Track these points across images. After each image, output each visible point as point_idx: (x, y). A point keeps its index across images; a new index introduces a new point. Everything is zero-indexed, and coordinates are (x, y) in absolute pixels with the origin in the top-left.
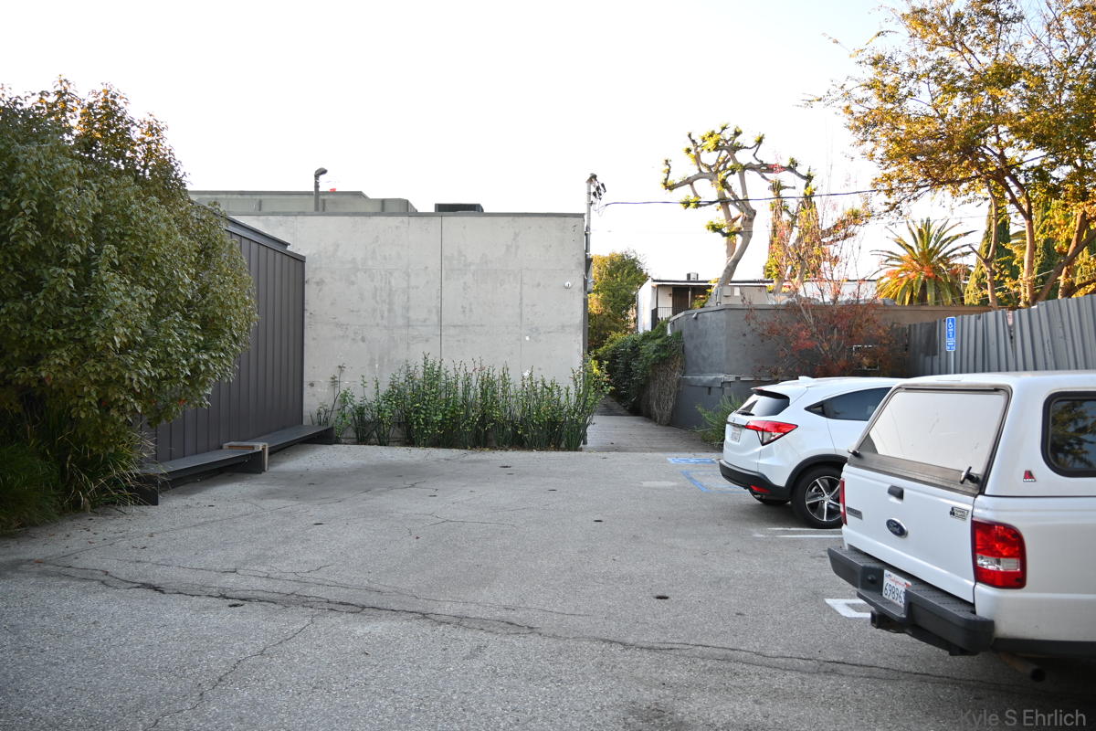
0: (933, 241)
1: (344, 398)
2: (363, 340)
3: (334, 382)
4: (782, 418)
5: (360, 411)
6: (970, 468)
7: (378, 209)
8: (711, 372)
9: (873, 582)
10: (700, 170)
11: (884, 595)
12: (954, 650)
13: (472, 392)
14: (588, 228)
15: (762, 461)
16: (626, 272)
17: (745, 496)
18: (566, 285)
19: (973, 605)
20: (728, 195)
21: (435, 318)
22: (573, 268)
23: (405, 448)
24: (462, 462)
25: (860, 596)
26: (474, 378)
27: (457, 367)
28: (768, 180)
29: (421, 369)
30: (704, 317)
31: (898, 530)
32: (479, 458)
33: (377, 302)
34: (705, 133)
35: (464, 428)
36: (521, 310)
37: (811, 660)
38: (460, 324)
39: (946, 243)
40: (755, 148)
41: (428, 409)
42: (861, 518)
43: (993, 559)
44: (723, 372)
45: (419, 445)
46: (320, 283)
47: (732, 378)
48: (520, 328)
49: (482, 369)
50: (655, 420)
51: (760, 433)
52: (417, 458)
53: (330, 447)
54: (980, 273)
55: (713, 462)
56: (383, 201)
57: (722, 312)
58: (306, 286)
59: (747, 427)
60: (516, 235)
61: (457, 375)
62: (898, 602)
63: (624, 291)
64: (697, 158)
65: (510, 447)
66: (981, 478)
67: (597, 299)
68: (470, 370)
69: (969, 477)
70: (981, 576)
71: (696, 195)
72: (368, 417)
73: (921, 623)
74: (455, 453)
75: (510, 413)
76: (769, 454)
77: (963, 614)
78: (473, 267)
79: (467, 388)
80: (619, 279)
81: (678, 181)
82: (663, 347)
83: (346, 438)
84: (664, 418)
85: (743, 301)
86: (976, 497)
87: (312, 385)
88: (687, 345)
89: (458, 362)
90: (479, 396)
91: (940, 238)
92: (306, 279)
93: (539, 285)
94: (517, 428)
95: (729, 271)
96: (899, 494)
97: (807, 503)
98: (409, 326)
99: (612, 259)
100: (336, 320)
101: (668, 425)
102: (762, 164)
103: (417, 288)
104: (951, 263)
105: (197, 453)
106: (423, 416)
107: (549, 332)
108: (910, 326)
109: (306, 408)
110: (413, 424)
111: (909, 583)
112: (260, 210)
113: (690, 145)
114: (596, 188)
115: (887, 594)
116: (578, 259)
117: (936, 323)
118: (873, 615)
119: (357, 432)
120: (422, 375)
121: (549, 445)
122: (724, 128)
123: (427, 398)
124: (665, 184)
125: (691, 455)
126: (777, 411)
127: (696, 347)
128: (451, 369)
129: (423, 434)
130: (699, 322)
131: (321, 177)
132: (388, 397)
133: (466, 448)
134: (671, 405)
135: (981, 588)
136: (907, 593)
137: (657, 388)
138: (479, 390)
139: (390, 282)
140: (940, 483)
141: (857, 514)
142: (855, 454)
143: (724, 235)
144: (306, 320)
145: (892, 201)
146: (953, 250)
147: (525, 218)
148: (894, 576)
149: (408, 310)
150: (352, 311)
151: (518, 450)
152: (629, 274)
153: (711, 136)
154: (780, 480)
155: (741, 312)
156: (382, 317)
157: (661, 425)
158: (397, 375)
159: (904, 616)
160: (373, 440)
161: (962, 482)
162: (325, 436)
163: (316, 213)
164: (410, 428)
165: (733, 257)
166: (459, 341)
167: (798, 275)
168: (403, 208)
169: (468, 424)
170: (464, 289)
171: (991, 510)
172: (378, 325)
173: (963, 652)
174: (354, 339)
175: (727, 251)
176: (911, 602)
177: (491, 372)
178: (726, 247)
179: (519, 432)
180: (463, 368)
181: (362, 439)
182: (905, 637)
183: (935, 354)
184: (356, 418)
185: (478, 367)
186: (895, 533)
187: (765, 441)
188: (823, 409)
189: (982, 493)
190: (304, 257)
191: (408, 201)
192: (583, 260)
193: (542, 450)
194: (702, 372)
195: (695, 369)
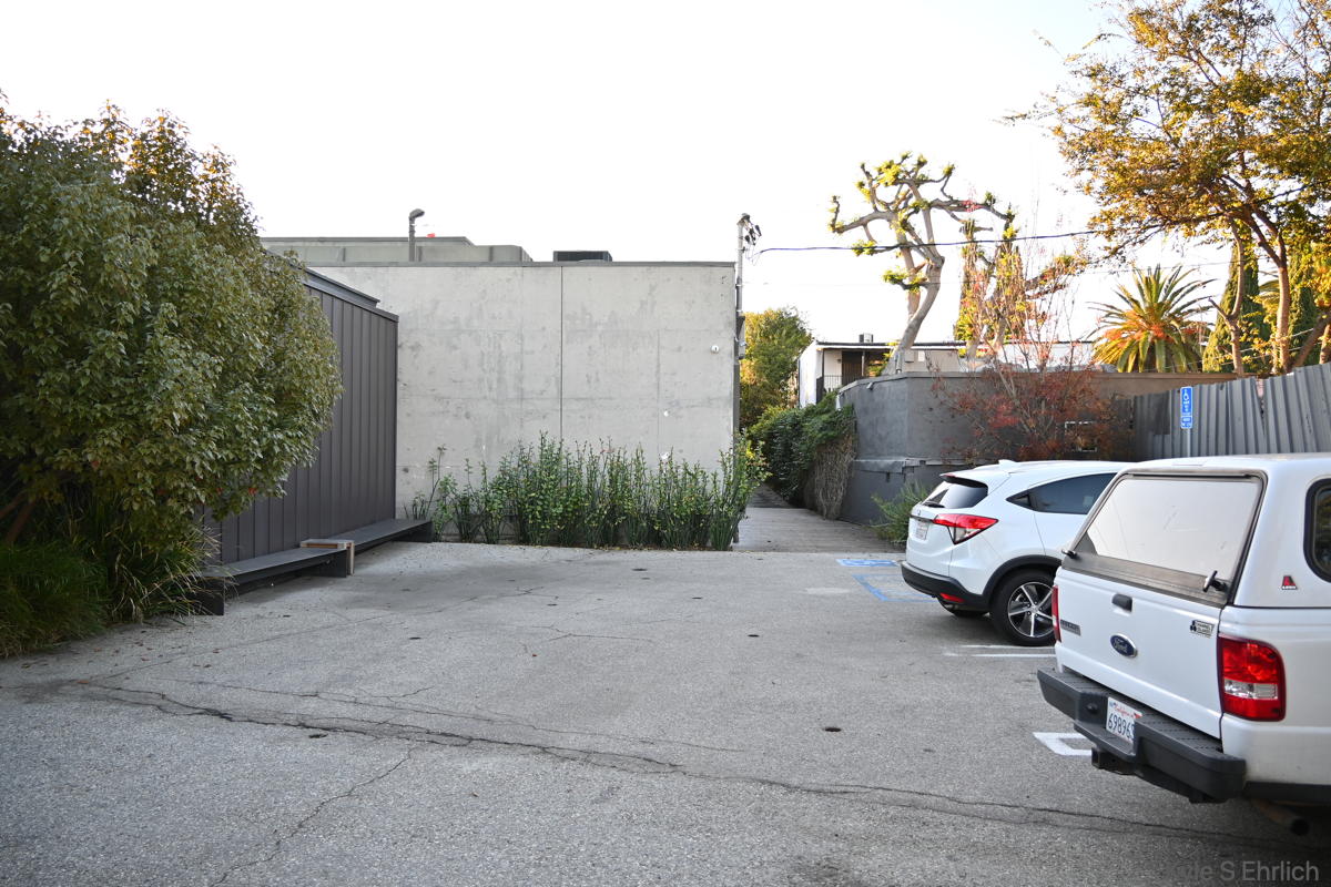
0: (1163, 293)
1: (445, 487)
2: (468, 416)
3: (433, 467)
4: (978, 510)
5: (464, 502)
6: (1216, 572)
7: (485, 258)
8: (890, 455)
9: (1094, 712)
10: (876, 208)
11: (1108, 728)
12: (1196, 796)
13: (599, 479)
14: (739, 280)
15: (955, 564)
16: (784, 332)
17: (933, 606)
18: (713, 348)
19: (1219, 741)
20: (909, 238)
21: (553, 390)
22: (722, 327)
23: (517, 547)
24: (587, 564)
25: (1078, 730)
26: (601, 463)
27: (581, 449)
28: (959, 220)
29: (537, 452)
30: (881, 388)
31: (1125, 648)
32: (608, 559)
33: (484, 370)
34: (882, 164)
35: (589, 522)
36: (659, 379)
37: (1017, 807)
38: (584, 396)
39: (1179, 296)
40: (943, 182)
41: (546, 499)
42: (1079, 634)
43: (1244, 685)
44: (905, 455)
45: (535, 544)
46: (416, 347)
47: (915, 462)
48: (658, 401)
49: (611, 451)
50: (821, 514)
51: (952, 529)
52: (533, 559)
53: (429, 546)
54: (1222, 332)
55: (893, 564)
56: (491, 249)
57: (903, 382)
58: (399, 351)
59: (935, 521)
60: (652, 288)
61: (581, 459)
62: (1125, 737)
63: (782, 356)
64: (872, 194)
65: (645, 546)
66: (1229, 584)
67: (750, 366)
68: (596, 453)
69: (1214, 583)
70: (1229, 705)
71: (870, 238)
72: (474, 509)
73: (1155, 763)
74: (578, 552)
75: (645, 504)
76: (962, 555)
77: (1207, 751)
78: (600, 328)
79: (593, 474)
80: (776, 342)
81: (847, 223)
82: (831, 424)
83: (448, 535)
84: (833, 510)
85: (929, 368)
86: (1223, 607)
87: (406, 470)
88: (860, 422)
89: (582, 443)
90: (608, 484)
91: (1171, 288)
92: (399, 343)
93: (679, 349)
94: (653, 523)
95: (911, 331)
96: (1126, 604)
97: (1010, 615)
98: (522, 399)
99: (767, 317)
100: (435, 393)
101: (837, 519)
102: (953, 201)
103: (533, 352)
104: (1185, 320)
105: (269, 553)
106: (539, 508)
107: (693, 406)
108: (1136, 398)
109: (398, 499)
110: (527, 517)
111: (1140, 714)
112: (344, 260)
113: (863, 178)
114: (749, 232)
115: (1111, 727)
116: (728, 317)
117: (1168, 394)
118: (1094, 753)
119: (459, 527)
120: (538, 458)
121: (692, 544)
122: (905, 158)
123: (545, 486)
124: (833, 226)
125: (866, 555)
126: (972, 502)
127: (871, 424)
128: (573, 451)
129: (539, 529)
130: (875, 393)
131: (417, 220)
132: (497, 486)
133: (591, 547)
134: (841, 494)
135: (1229, 719)
136: (1137, 726)
137: (823, 475)
138: (607, 477)
139: (500, 346)
140: (1177, 591)
141: (1074, 628)
142: (1070, 554)
143: (906, 287)
144: (400, 393)
145: (1113, 244)
146: (1189, 304)
147: (662, 269)
148: (1120, 705)
149: (520, 379)
150: (454, 381)
151: (655, 549)
152: (788, 335)
153: (889, 167)
154: (976, 586)
155: (926, 380)
156: (490, 389)
157: (830, 519)
158: (509, 459)
159: (1133, 754)
160: (479, 537)
161: (1205, 590)
162: (422, 533)
163: (412, 263)
164: (524, 522)
165: (916, 314)
166: (582, 417)
167: (996, 336)
168: (516, 257)
169: (594, 518)
170: (589, 355)
171: (1242, 624)
172: (485, 398)
173: (1206, 798)
174: (456, 416)
175: (909, 307)
176: (1142, 738)
177: (622, 455)
178: (907, 302)
179: (656, 528)
180: (588, 449)
181: (466, 536)
182: (1133, 780)
183: (1167, 432)
184: (460, 510)
185: (607, 448)
186: (1121, 652)
187: (958, 539)
188: (1029, 499)
189: (1231, 603)
190: (397, 317)
191: (521, 249)
192: (733, 318)
193: (685, 550)
194: (879, 455)
195: (870, 450)
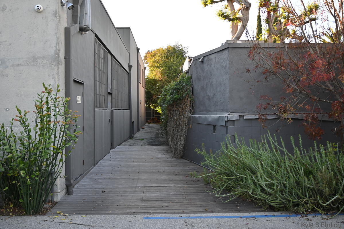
8: (216, 111)
18: (37, 8)
30: (209, 60)
44: (227, 111)
47: (236, 117)
57: (226, 52)
82: (176, 90)
84: (178, 151)
88: (196, 87)
101: (182, 157)
127: (202, 88)
130: (205, 65)
134: (183, 140)
143: (230, 20)
155: (244, 50)
165: (236, 35)
194: (208, 112)
195: (202, 108)
